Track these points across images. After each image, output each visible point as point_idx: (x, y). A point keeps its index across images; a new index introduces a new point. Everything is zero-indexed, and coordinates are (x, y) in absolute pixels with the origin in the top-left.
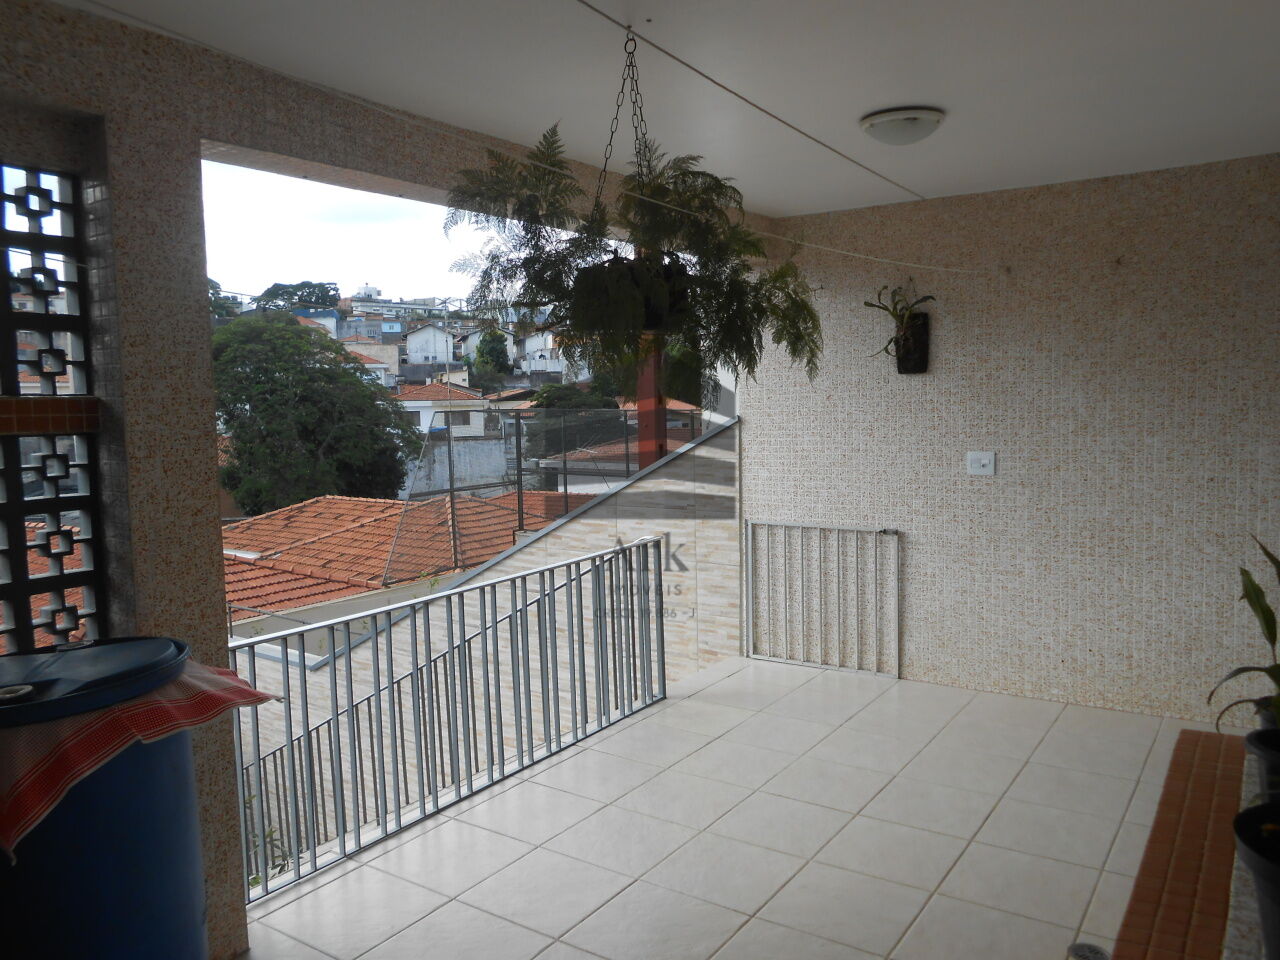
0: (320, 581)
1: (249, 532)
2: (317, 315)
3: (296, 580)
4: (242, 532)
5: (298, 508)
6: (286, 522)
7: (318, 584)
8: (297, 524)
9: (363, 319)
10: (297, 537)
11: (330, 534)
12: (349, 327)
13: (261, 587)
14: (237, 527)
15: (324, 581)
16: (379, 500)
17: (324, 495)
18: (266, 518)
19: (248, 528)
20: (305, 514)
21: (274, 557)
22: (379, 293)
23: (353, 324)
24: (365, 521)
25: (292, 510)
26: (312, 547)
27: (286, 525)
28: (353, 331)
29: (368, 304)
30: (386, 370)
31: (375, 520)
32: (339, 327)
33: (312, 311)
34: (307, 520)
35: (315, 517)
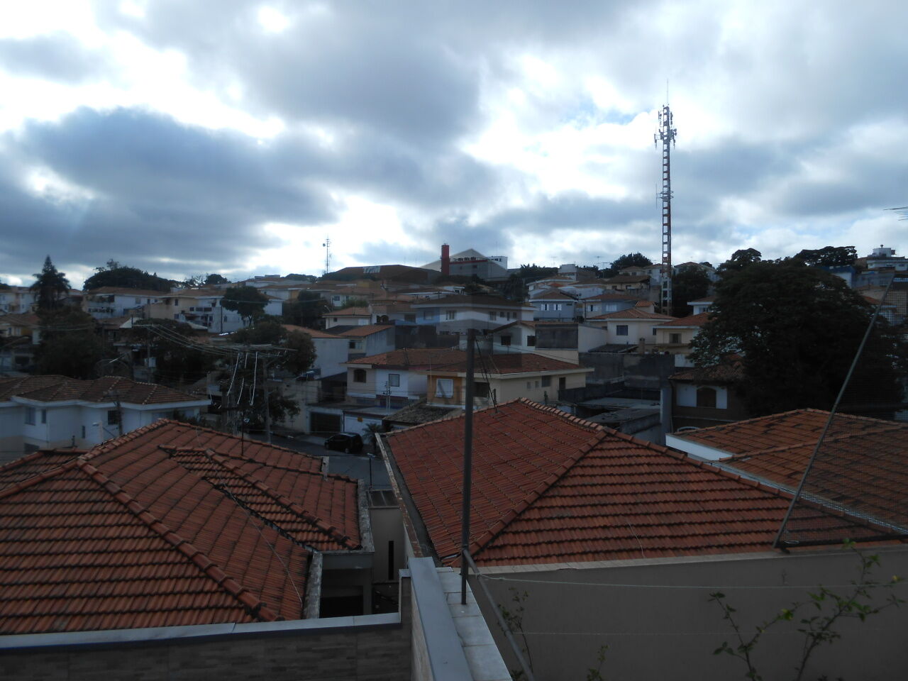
0: (766, 495)
1: (732, 434)
2: (836, 271)
3: (741, 489)
4: (726, 434)
5: (778, 418)
6: (766, 429)
7: (764, 499)
8: (775, 432)
9: (876, 273)
10: (773, 444)
11: (800, 445)
12: (863, 279)
13: (702, 491)
14: (723, 429)
15: (771, 496)
16: (861, 418)
17: (805, 407)
18: (749, 423)
19: (733, 431)
20: (785, 424)
21: (744, 460)
22: (893, 252)
23: (866, 277)
24: (841, 437)
25: (773, 419)
26: (781, 455)
27: (765, 432)
28: (866, 282)
29: (884, 261)
30: (894, 310)
31: (851, 437)
32: (854, 279)
33: (831, 268)
34: (786, 429)
35: (793, 427)
